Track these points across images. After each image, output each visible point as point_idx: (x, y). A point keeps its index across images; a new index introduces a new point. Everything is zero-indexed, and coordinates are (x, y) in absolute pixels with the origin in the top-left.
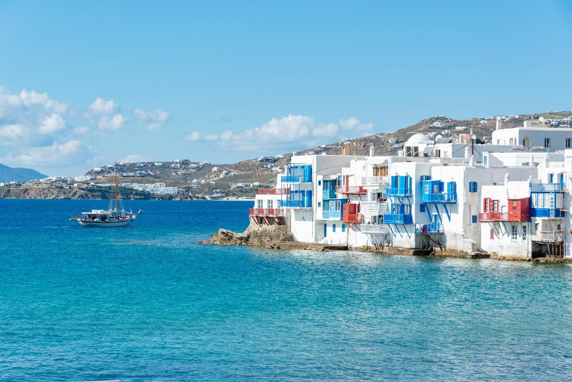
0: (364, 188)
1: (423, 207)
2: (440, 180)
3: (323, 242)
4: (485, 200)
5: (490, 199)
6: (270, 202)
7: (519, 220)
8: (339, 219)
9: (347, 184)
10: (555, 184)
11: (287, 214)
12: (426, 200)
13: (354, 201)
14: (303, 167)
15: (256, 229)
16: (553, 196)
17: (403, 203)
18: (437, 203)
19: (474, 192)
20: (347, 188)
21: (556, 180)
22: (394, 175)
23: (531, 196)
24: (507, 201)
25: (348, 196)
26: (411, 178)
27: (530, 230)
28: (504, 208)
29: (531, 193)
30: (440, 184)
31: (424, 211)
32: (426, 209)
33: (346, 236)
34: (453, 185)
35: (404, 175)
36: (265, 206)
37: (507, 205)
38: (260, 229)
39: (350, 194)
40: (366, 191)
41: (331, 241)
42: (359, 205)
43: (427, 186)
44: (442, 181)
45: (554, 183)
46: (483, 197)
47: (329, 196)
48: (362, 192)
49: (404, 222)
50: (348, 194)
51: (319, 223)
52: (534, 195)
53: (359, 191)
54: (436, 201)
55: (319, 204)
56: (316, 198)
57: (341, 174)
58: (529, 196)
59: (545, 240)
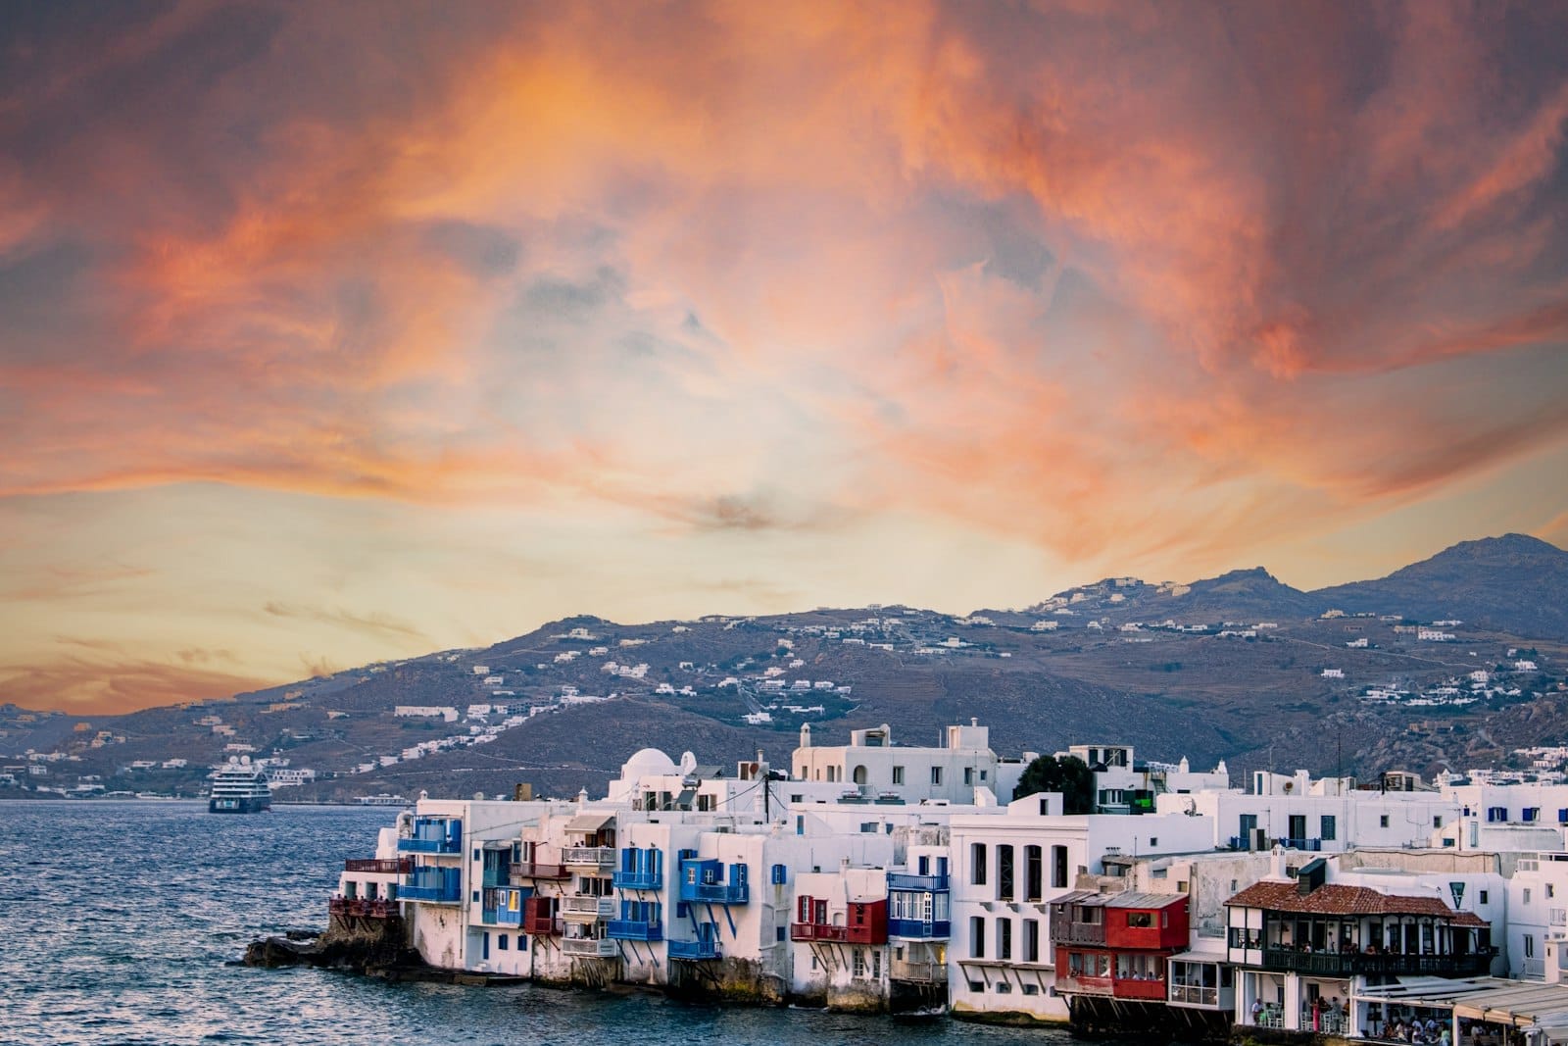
0: (568, 869)
1: (683, 908)
2: (717, 860)
3: (483, 968)
4: (801, 899)
5: (811, 898)
6: (373, 887)
7: (869, 941)
8: (516, 925)
9: (533, 859)
10: (933, 877)
11: (406, 912)
12: (692, 896)
13: (549, 891)
14: (442, 822)
15: (343, 939)
16: (930, 899)
17: (646, 901)
18: (712, 903)
19: (781, 883)
20: (533, 868)
21: (933, 869)
22: (628, 846)
23: (889, 897)
24: (846, 906)
25: (534, 883)
26: (661, 853)
27: (887, 958)
28: (839, 917)
29: (890, 891)
30: (716, 867)
31: (685, 916)
32: (687, 912)
33: (530, 959)
34: (741, 870)
35: (649, 847)
36: (362, 892)
37: (845, 912)
38: (350, 939)
39: (539, 879)
40: (570, 874)
41: (499, 967)
42: (556, 901)
43: (692, 869)
44: (720, 861)
45: (930, 875)
46: (798, 893)
47: (495, 880)
48: (564, 875)
49: (648, 937)
50: (534, 880)
51: (475, 930)
52: (895, 896)
53: (557, 873)
54: (710, 900)
55: (476, 895)
56: (470, 884)
57: (519, 839)
58: (885, 897)
59: (915, 978)
